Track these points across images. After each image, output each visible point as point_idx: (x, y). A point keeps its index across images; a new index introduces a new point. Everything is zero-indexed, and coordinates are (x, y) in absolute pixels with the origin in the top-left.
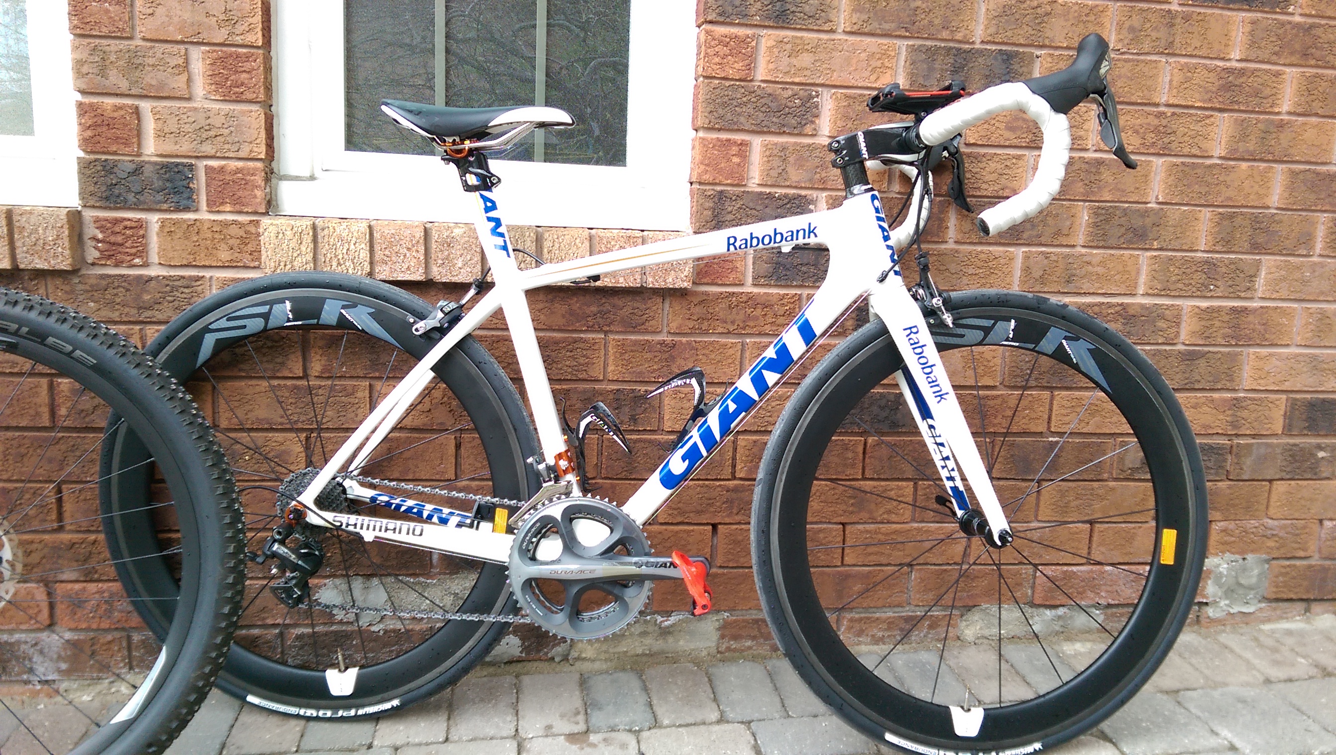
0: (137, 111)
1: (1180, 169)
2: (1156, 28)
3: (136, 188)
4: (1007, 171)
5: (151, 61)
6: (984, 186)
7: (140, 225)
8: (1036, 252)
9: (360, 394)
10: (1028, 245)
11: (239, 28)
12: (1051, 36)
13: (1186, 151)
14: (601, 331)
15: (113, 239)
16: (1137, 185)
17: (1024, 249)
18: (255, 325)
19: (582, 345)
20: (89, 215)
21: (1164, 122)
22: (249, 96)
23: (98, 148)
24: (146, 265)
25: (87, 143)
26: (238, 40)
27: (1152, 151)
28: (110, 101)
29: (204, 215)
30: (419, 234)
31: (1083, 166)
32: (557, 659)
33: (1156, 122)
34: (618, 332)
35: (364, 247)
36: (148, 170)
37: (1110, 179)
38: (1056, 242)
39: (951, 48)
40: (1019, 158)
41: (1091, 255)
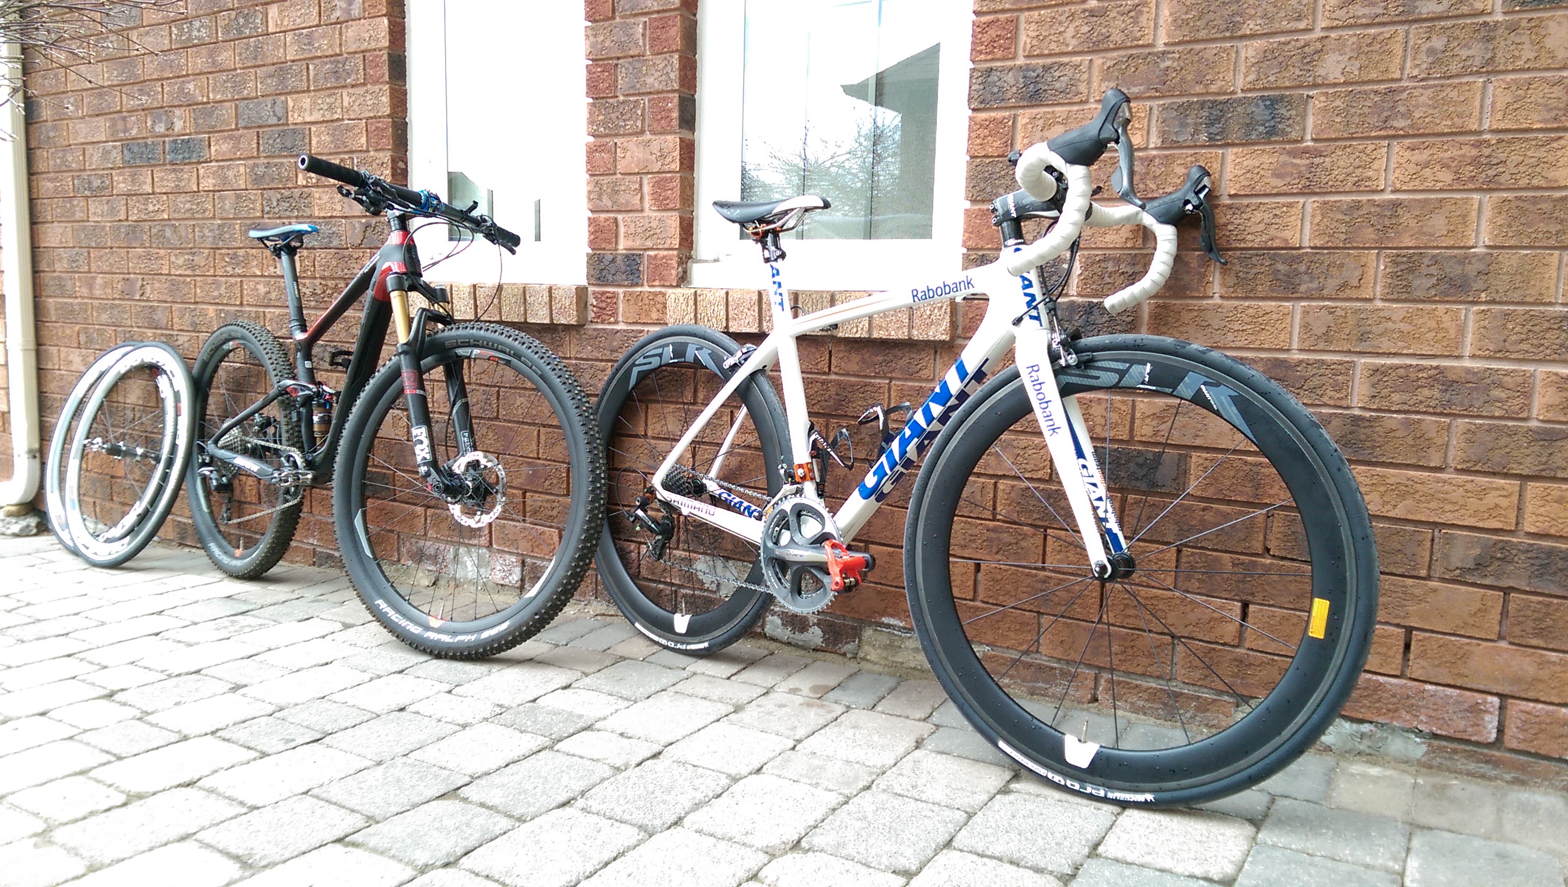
0: (616, 220)
1: (1514, 205)
2: (1465, 46)
3: (613, 272)
4: (1277, 220)
5: (623, 188)
6: (1249, 237)
7: (615, 296)
8: (1317, 307)
9: (725, 419)
10: (1307, 298)
11: (668, 160)
12: (1323, 74)
13: (1523, 182)
14: (885, 378)
15: (601, 305)
16: (1452, 228)
17: (1302, 304)
18: (655, 362)
19: (870, 388)
20: (591, 289)
21: (1487, 152)
22: (671, 206)
23: (596, 246)
24: (616, 322)
25: (592, 243)
26: (666, 168)
27: (1471, 186)
28: (603, 216)
29: (646, 289)
30: (755, 297)
31: (1373, 210)
32: (849, 656)
33: (1474, 152)
34: (899, 379)
35: (723, 308)
36: (619, 258)
37: (1412, 223)
38: (1342, 295)
39: (1204, 102)
40: (1290, 205)
41: (1389, 309)
